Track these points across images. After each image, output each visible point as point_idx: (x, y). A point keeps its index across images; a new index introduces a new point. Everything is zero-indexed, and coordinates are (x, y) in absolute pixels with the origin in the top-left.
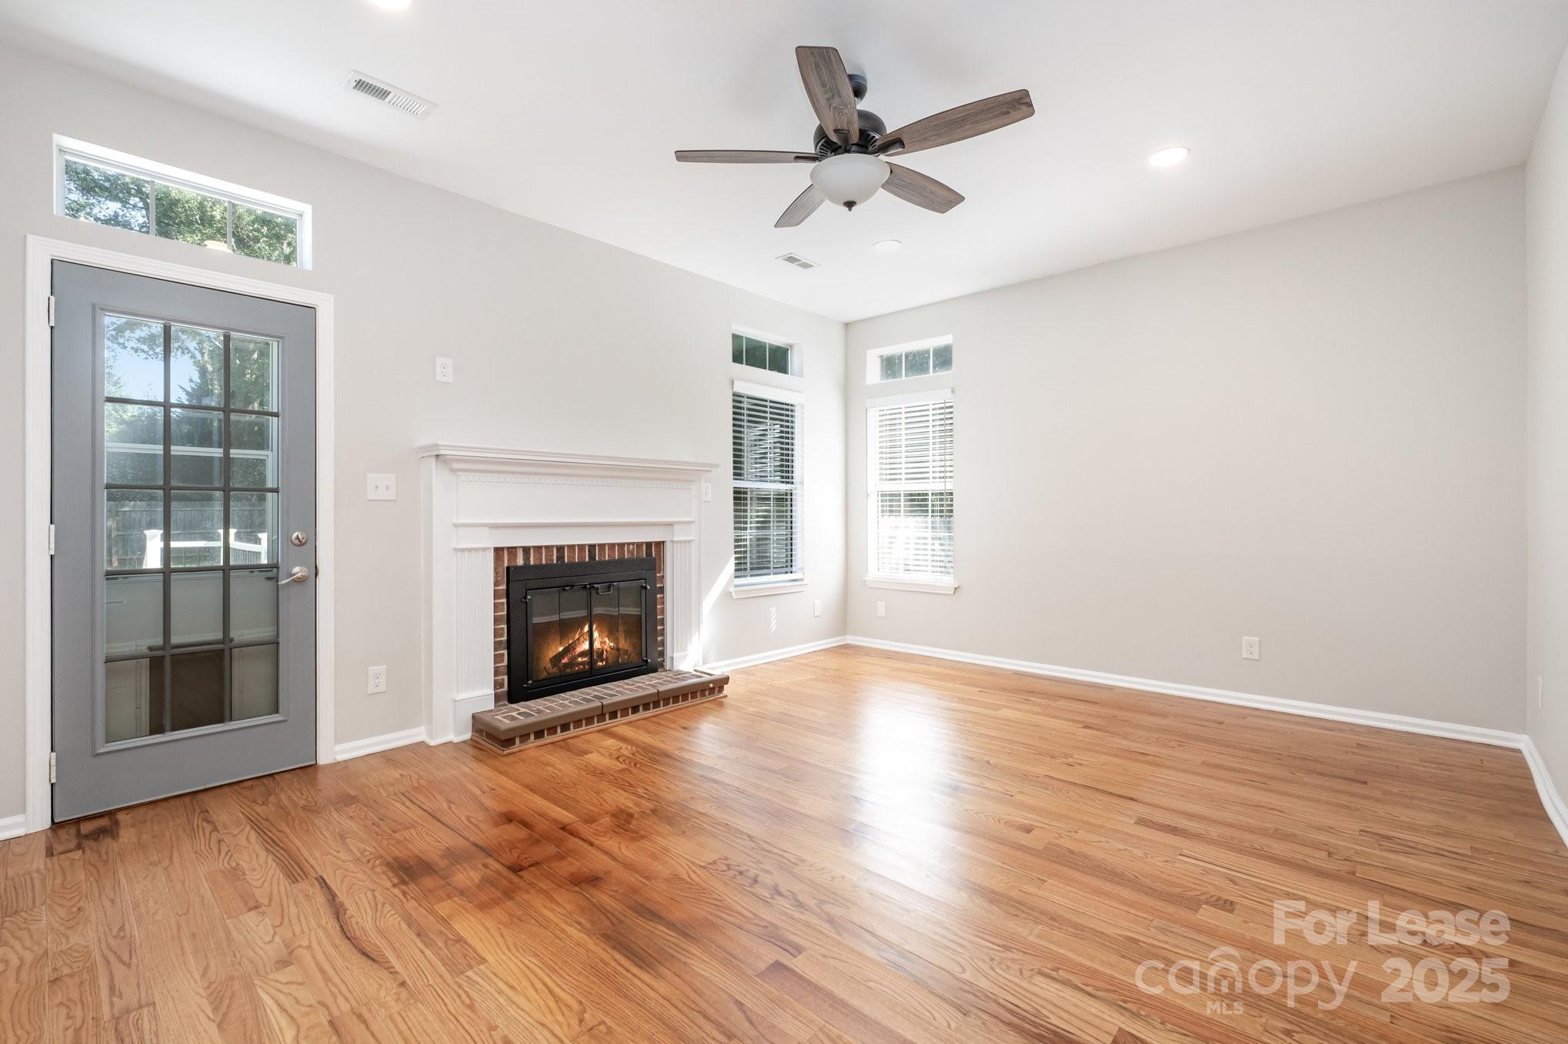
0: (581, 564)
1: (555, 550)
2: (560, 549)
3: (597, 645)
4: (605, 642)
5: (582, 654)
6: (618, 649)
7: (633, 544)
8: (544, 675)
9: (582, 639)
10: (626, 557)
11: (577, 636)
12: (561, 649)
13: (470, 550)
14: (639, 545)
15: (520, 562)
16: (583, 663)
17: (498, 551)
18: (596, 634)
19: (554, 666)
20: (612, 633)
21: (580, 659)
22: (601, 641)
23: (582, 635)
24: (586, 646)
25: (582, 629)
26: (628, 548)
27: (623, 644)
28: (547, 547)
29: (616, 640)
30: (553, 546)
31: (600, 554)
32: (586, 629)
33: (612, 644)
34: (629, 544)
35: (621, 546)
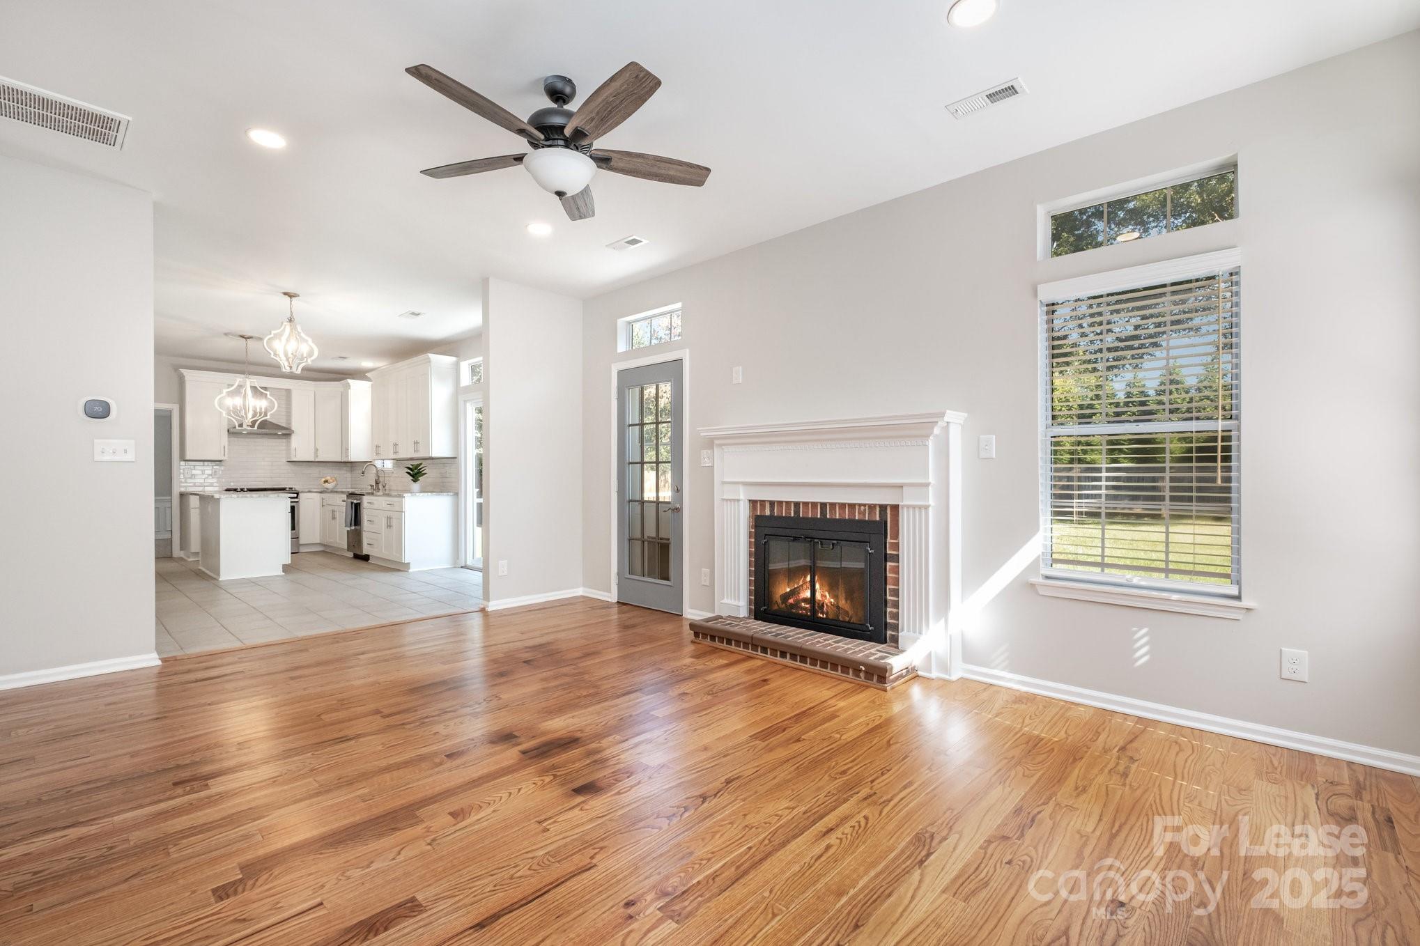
0: (814, 519)
1: (792, 505)
2: (797, 504)
3: (818, 596)
4: (825, 596)
5: (805, 600)
6: (838, 607)
7: (865, 505)
8: (776, 607)
9: (805, 586)
10: (857, 518)
11: (801, 583)
12: (788, 590)
13: (730, 500)
14: (872, 507)
15: (768, 512)
16: (805, 609)
17: (753, 503)
18: (817, 586)
19: (783, 603)
20: (832, 588)
21: (803, 604)
22: (823, 595)
23: (805, 583)
24: (808, 594)
25: (805, 577)
26: (859, 509)
27: (842, 603)
28: (787, 502)
29: (836, 597)
30: (791, 502)
31: (831, 514)
32: (808, 578)
33: (832, 600)
34: (860, 505)
35: (852, 506)
